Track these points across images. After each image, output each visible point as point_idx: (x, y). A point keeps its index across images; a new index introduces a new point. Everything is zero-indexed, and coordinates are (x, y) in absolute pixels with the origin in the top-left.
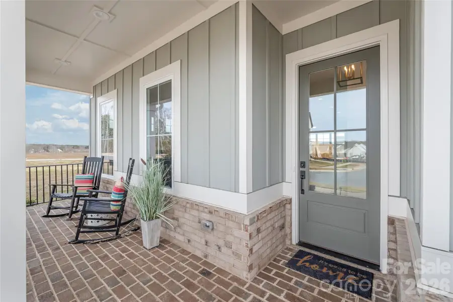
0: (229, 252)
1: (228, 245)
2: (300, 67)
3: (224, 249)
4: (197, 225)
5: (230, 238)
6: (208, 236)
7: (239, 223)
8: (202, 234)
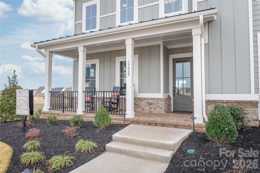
0: (159, 108)
1: (158, 107)
2: (173, 59)
3: (157, 108)
4: (147, 104)
5: (158, 105)
6: (151, 106)
7: (161, 100)
8: (148, 106)
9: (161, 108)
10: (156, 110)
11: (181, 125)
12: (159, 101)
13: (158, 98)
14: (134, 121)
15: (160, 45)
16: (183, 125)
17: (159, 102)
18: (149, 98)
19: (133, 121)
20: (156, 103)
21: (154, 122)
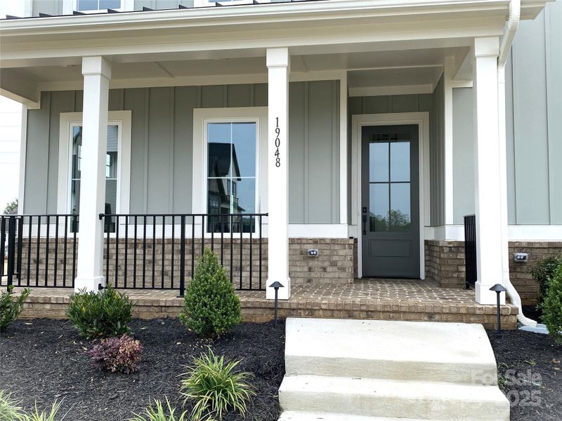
0: (335, 268)
1: (333, 264)
2: (363, 127)
3: (329, 269)
4: (299, 257)
5: (335, 258)
6: (311, 263)
7: (345, 245)
8: (304, 264)
9: (343, 269)
10: (327, 275)
11: (448, 311)
12: (336, 247)
13: (332, 240)
14: (300, 307)
15: (338, 82)
16: (454, 310)
17: (336, 250)
18: (307, 239)
19: (294, 306)
20: (327, 252)
21: (364, 308)
